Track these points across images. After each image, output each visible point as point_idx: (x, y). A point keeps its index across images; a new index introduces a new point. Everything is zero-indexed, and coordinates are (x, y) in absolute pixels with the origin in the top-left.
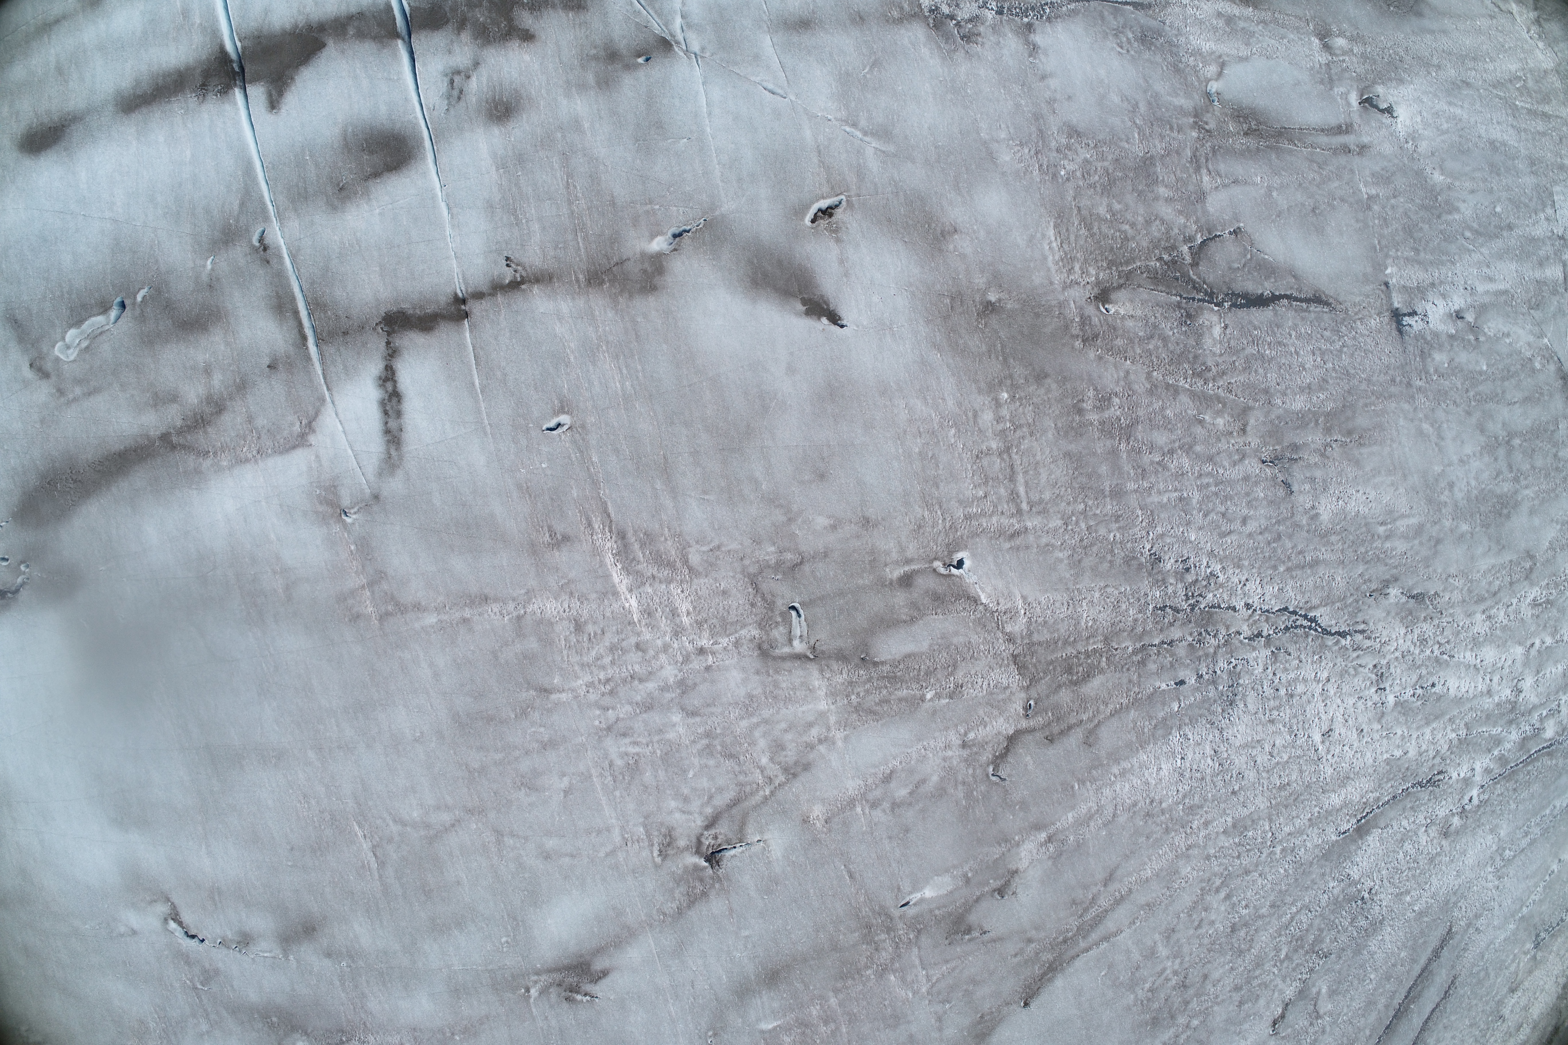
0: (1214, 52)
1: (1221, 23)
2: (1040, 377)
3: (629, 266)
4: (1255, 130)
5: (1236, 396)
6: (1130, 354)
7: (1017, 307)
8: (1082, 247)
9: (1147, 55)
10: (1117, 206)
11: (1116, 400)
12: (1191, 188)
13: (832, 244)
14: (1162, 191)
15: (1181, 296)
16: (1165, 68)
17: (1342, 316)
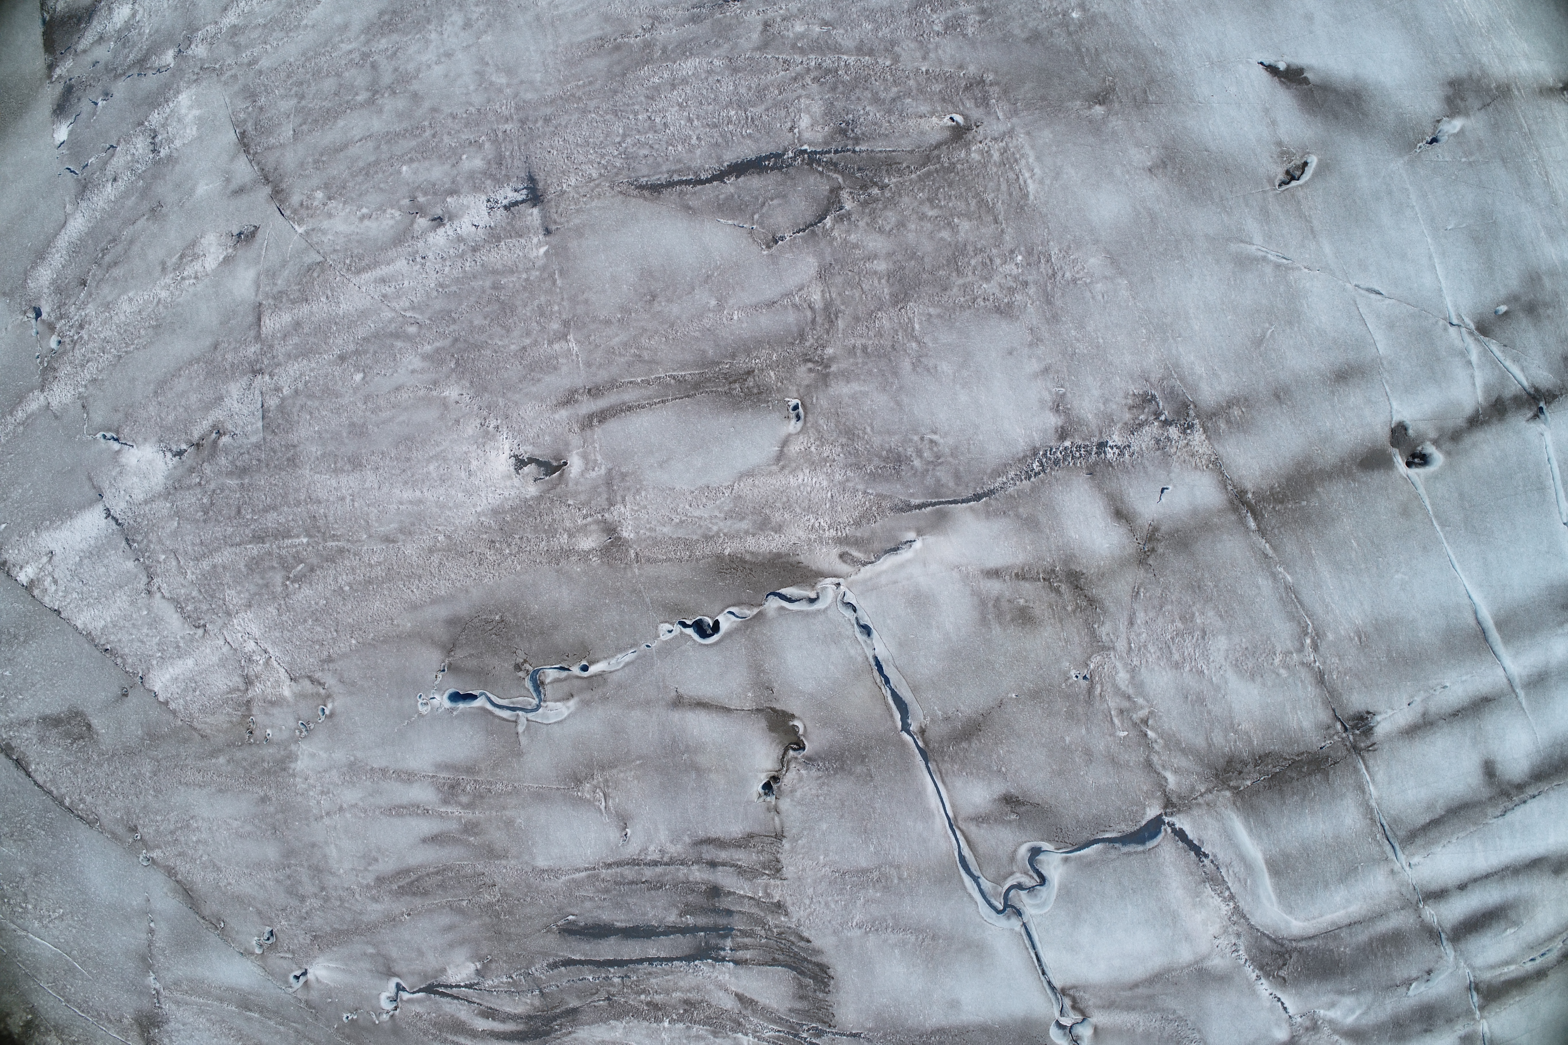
0: (790, 472)
1: (777, 517)
2: (1034, 38)
3: (1477, 104)
4: (735, 382)
5: (778, 59)
6: (922, 79)
7: (1069, 104)
8: (991, 180)
9: (894, 441)
10: (945, 234)
11: (938, 28)
12: (839, 280)
13: (1286, 139)
14: (881, 266)
15: (854, 151)
16: (868, 429)
17: (621, 178)
